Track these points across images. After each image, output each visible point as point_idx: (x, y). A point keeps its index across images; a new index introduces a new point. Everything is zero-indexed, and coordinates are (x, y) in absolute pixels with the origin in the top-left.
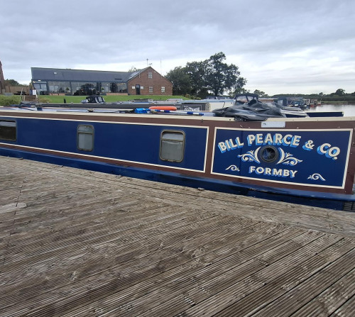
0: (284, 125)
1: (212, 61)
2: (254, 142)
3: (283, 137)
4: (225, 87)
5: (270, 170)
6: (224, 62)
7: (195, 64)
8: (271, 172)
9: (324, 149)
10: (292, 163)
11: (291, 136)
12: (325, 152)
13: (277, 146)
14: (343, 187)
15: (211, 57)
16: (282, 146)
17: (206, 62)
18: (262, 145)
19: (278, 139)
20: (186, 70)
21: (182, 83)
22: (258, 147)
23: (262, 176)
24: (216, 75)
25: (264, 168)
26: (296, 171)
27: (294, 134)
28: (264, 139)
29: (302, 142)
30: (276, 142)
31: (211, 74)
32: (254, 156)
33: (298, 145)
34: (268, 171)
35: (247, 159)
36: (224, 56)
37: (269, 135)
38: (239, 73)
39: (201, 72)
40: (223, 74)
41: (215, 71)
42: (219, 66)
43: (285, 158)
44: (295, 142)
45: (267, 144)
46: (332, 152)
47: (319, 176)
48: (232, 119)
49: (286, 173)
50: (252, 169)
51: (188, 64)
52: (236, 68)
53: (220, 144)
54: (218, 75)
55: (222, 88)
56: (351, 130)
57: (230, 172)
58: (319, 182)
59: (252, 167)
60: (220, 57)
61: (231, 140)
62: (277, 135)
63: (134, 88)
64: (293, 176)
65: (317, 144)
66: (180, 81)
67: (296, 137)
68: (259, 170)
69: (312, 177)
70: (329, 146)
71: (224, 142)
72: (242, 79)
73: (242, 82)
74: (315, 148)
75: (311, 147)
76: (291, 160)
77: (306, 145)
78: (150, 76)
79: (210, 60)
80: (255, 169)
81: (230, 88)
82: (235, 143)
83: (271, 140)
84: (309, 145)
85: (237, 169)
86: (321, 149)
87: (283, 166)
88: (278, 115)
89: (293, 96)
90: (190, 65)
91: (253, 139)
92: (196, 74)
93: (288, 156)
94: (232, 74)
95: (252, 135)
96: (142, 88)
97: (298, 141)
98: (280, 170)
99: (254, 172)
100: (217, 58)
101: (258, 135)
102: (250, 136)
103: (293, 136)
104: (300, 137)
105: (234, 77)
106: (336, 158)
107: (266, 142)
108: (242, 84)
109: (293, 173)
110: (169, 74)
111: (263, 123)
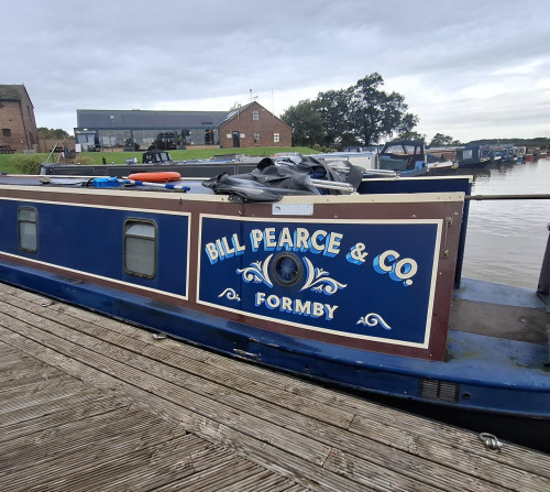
0: (310, 211)
1: (360, 88)
2: (262, 244)
3: (311, 235)
4: (381, 130)
5: (290, 302)
6: (380, 88)
7: (331, 95)
8: (292, 306)
9: (387, 263)
10: (328, 289)
11: (324, 233)
12: (388, 269)
13: (300, 254)
14: (425, 345)
15: (360, 83)
16: (309, 253)
17: (350, 90)
18: (275, 251)
19: (303, 239)
20: (316, 104)
21: (308, 126)
22: (268, 253)
23: (277, 313)
24: (366, 111)
25: (280, 297)
26: (335, 307)
27: (330, 228)
28: (277, 240)
29: (346, 246)
30: (299, 245)
31: (359, 110)
32: (262, 272)
33: (337, 252)
34: (286, 303)
35: (251, 277)
36: (380, 79)
37: (286, 231)
38: (405, 106)
39: (343, 106)
40: (379, 108)
41: (365, 105)
42: (372, 95)
43: (315, 280)
44: (332, 246)
45: (283, 248)
46: (403, 270)
47: (378, 319)
48: (225, 198)
49: (318, 309)
50: (260, 297)
51: (321, 94)
52: (400, 98)
53: (208, 246)
54: (370, 110)
55: (377, 132)
56: (439, 222)
57: (224, 302)
58: (378, 331)
59: (259, 294)
60: (374, 81)
61: (224, 239)
62: (300, 230)
63: (229, 136)
64: (331, 316)
65: (373, 252)
66: (305, 123)
67: (334, 235)
68: (273, 302)
69: (364, 320)
70: (397, 255)
71: (215, 243)
72: (411, 116)
73: (410, 121)
74: (369, 259)
75: (361, 258)
76: (325, 284)
77: (353, 253)
78: (256, 117)
79: (356, 87)
80: (266, 298)
81: (389, 132)
82: (231, 246)
83: (289, 240)
84: (358, 254)
85: (236, 297)
86: (380, 261)
87: (311, 296)
88: (303, 189)
89: (493, 142)
90: (325, 96)
91: (260, 239)
92: (334, 111)
93: (319, 274)
94: (393, 108)
95: (259, 231)
96: (242, 136)
97: (338, 244)
98: (308, 303)
99: (263, 304)
100: (368, 83)
101: (268, 230)
102: (254, 232)
103: (329, 233)
104: (341, 236)
105: (398, 114)
106: (409, 282)
107: (281, 245)
108: (411, 125)
109: (331, 310)
110: (287, 113)
111: (274, 205)
